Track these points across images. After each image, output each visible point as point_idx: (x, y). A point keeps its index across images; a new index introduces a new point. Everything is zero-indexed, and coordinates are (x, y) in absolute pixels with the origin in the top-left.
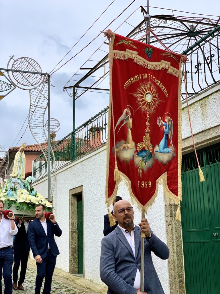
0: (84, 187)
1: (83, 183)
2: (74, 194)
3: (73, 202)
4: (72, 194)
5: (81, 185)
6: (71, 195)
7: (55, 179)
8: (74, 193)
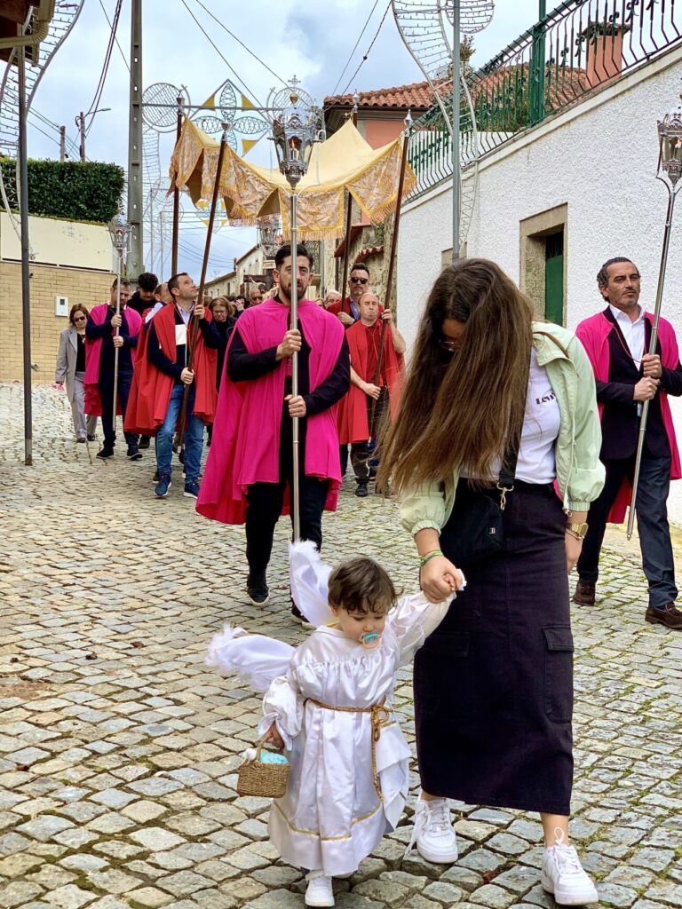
0: (570, 209)
1: (569, 196)
2: (537, 233)
3: (531, 258)
4: (529, 234)
5: (558, 204)
6: (525, 238)
7: (475, 187)
8: (535, 232)
